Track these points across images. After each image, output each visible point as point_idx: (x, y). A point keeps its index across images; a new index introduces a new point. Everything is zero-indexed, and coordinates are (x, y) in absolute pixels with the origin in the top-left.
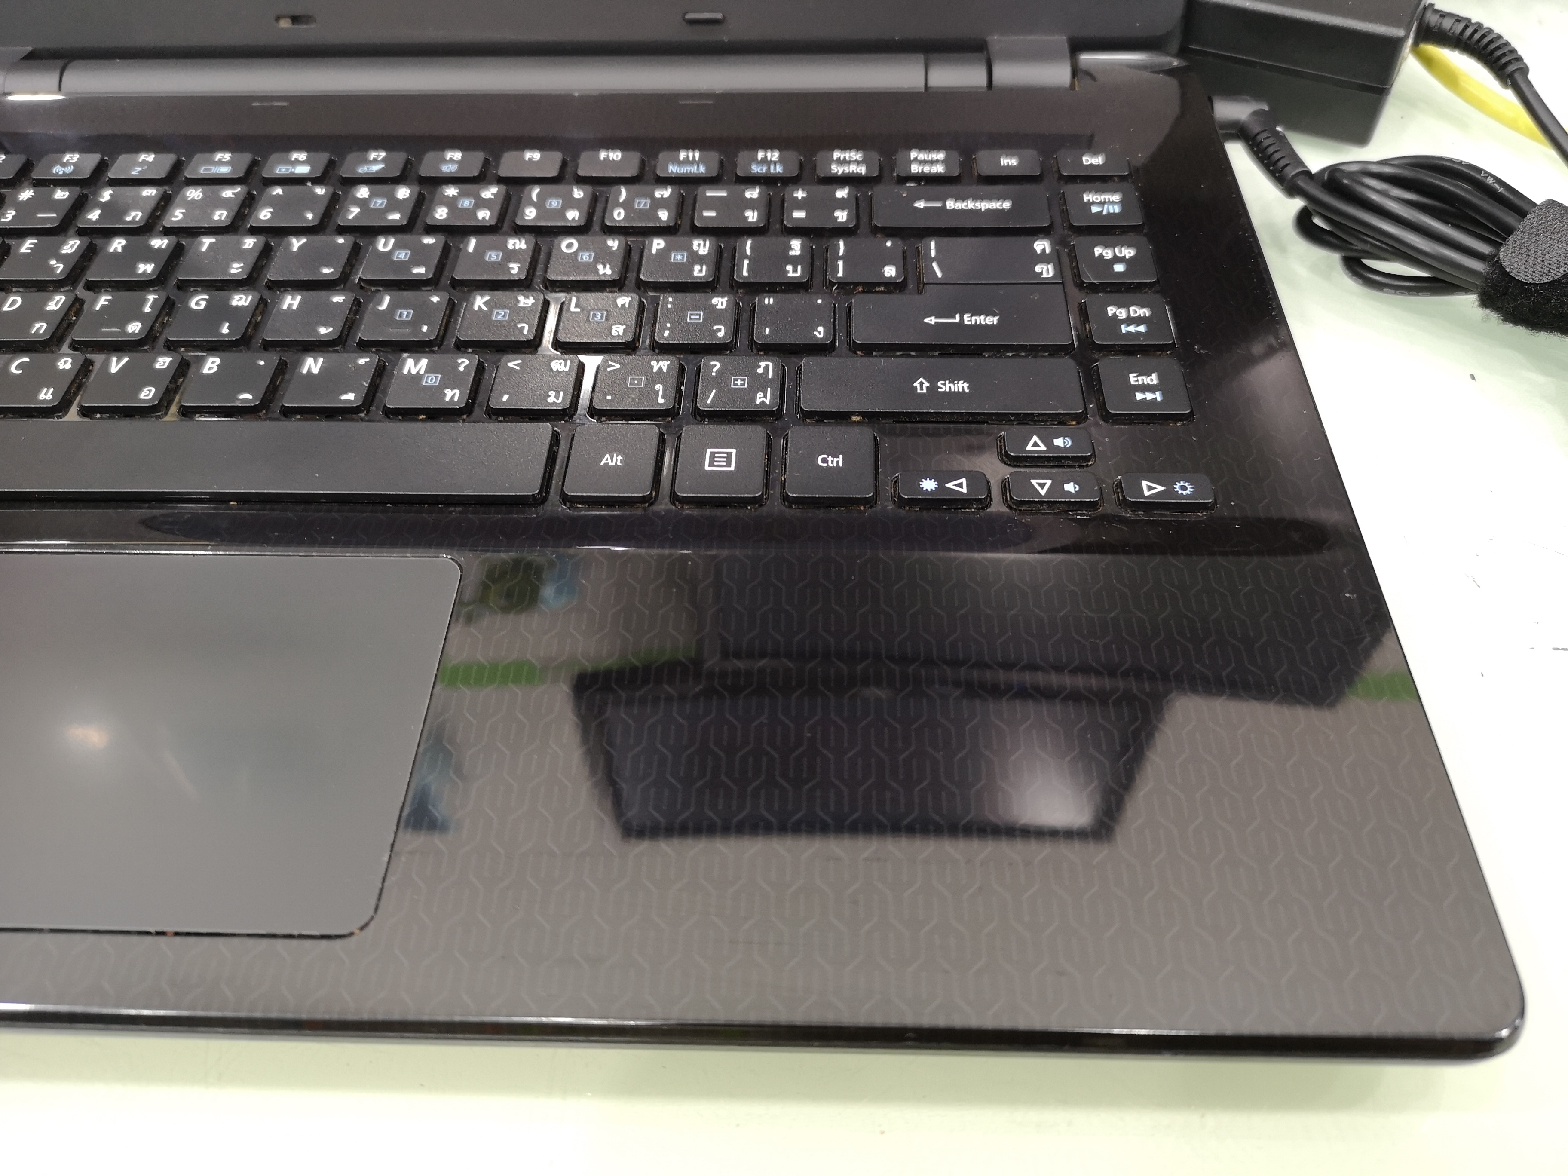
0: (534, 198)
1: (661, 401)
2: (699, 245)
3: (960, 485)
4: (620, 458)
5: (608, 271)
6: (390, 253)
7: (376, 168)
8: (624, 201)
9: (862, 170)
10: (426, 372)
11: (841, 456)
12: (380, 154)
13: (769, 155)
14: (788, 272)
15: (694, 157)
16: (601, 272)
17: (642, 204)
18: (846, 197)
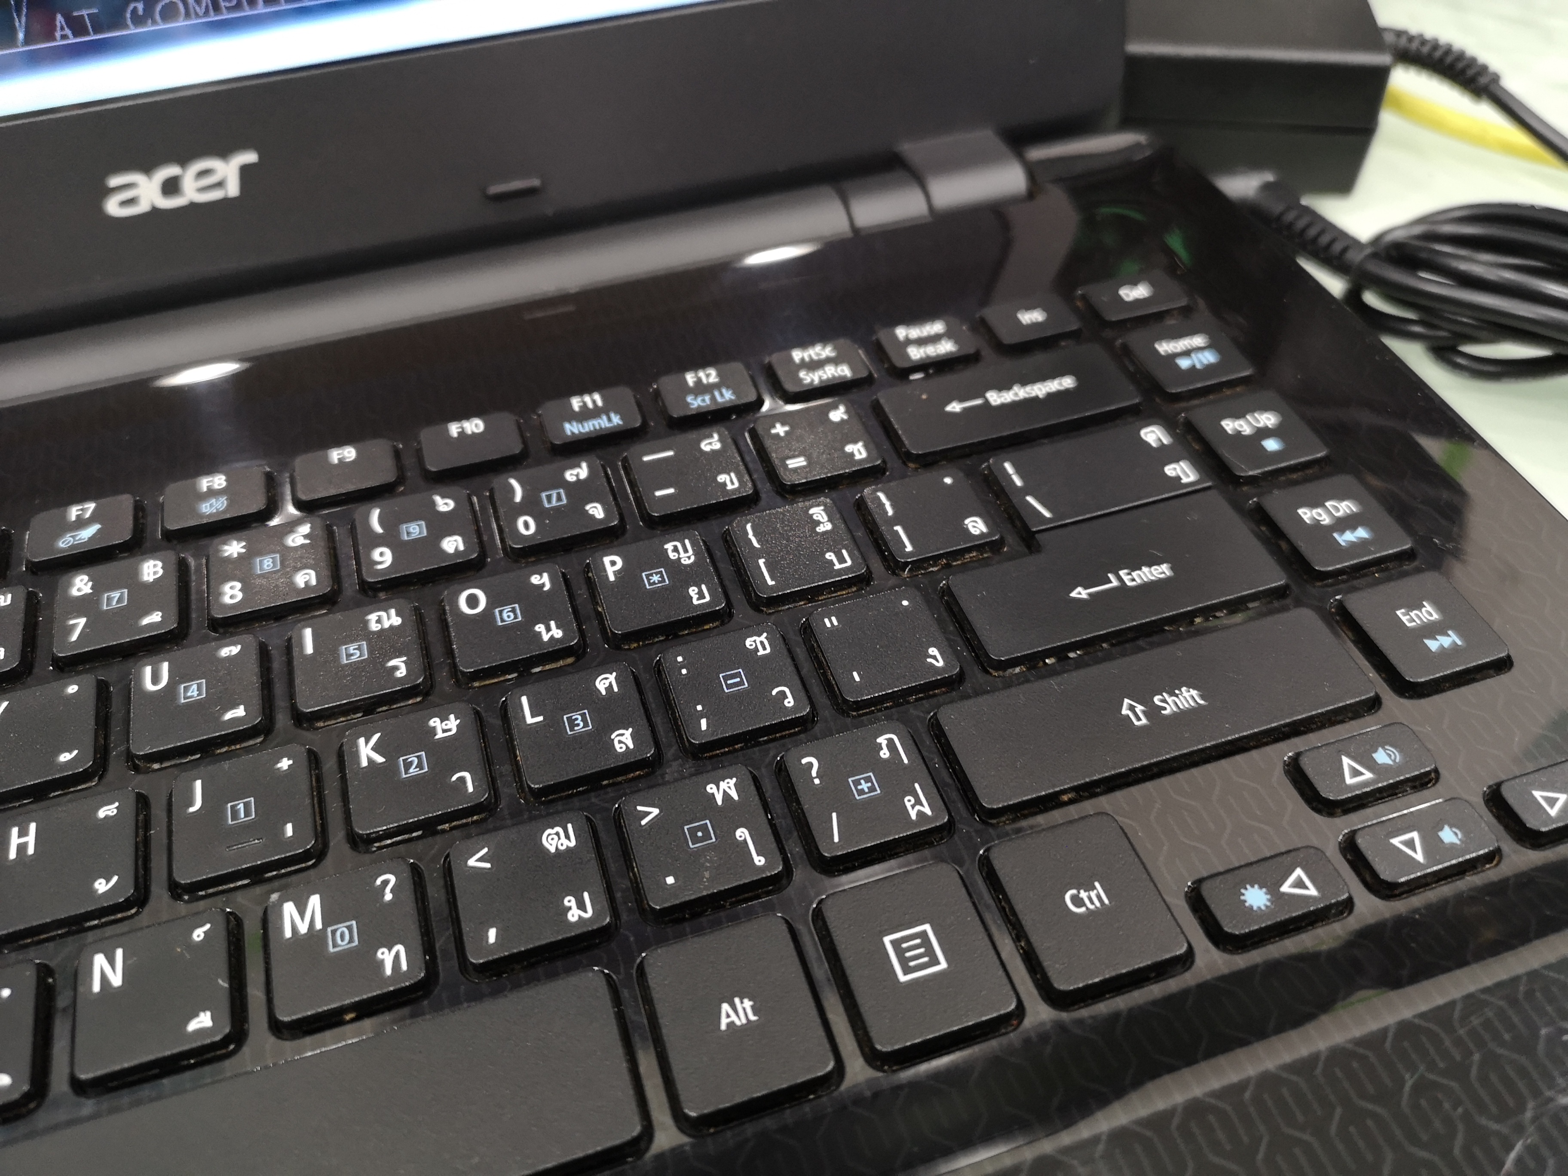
0: (378, 529)
1: (759, 861)
2: (676, 549)
3: (1300, 884)
4: (748, 1004)
5: (558, 633)
6: (171, 689)
7: (87, 534)
8: (523, 498)
9: (844, 371)
10: (326, 923)
11: (1097, 884)
12: (86, 506)
13: (701, 374)
14: (831, 563)
15: (594, 402)
16: (546, 637)
17: (553, 499)
18: (845, 417)
